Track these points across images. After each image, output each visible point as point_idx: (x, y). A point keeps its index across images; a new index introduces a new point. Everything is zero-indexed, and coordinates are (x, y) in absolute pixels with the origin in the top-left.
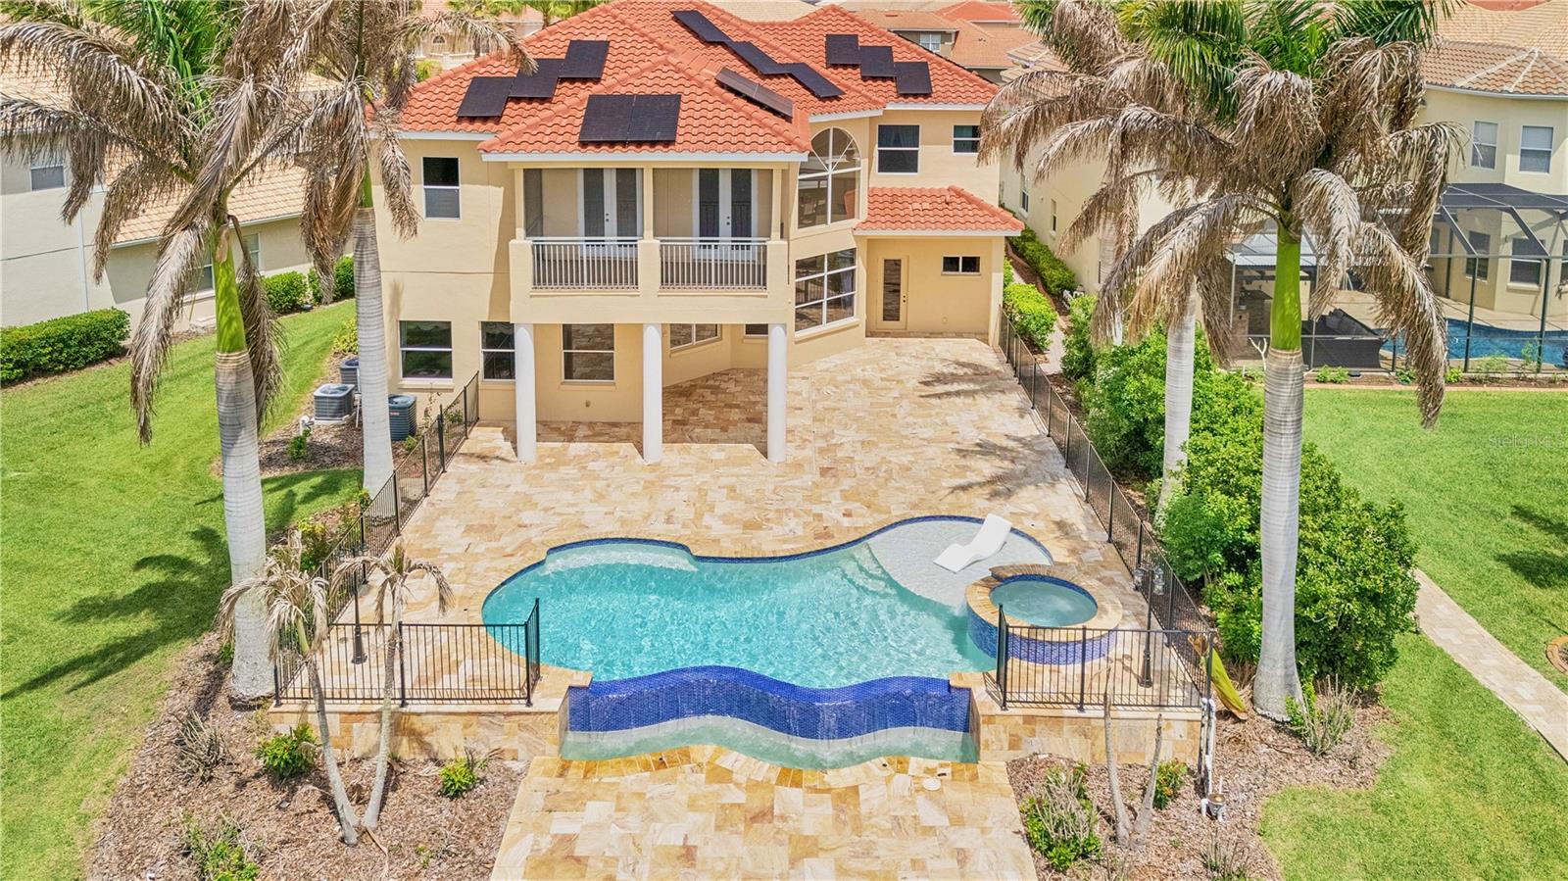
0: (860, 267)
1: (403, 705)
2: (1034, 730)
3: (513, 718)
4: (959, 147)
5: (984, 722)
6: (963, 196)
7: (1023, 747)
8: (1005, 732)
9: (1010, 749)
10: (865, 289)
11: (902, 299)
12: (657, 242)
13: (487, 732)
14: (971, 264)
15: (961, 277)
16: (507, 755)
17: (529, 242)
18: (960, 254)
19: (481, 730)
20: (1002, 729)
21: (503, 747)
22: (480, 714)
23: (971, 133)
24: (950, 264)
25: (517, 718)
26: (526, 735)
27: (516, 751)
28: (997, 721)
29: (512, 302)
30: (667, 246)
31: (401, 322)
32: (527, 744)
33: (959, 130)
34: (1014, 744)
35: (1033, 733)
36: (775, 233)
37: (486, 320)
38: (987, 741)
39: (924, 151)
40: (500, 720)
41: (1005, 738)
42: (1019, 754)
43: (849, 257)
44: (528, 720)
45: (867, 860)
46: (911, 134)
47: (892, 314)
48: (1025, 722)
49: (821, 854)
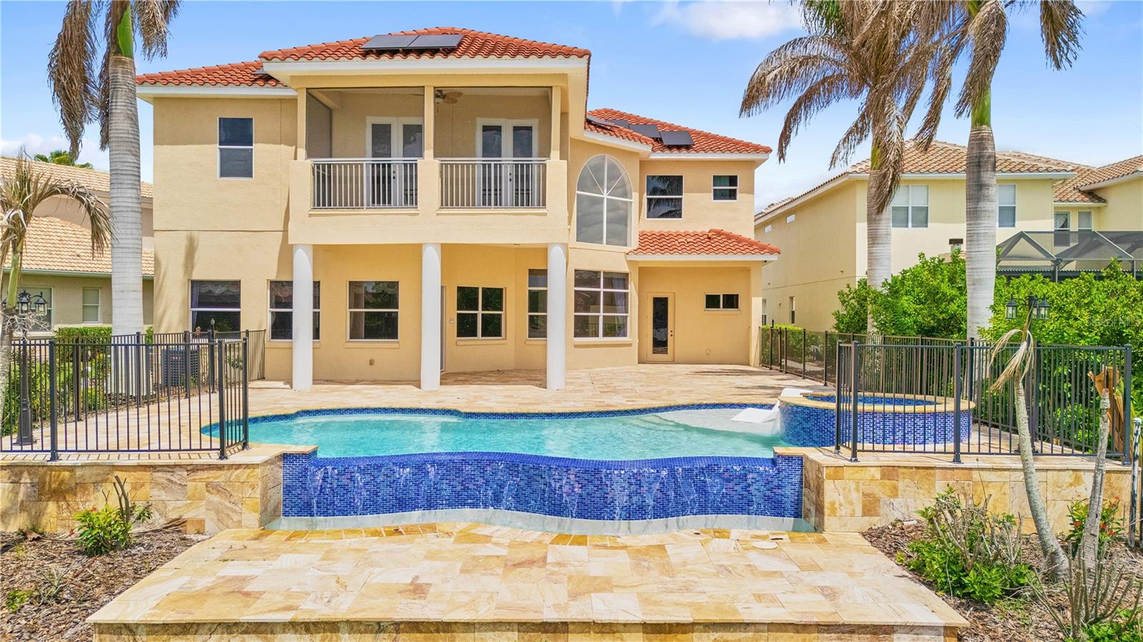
0: (632, 290)
1: (54, 458)
2: (895, 488)
3: (200, 475)
4: (718, 195)
5: (829, 477)
6: (723, 234)
7: (882, 511)
8: (857, 490)
9: (864, 514)
10: (637, 316)
11: (669, 333)
12: (437, 162)
13: (164, 495)
14: (731, 301)
15: (721, 313)
16: (189, 527)
17: (310, 162)
18: (721, 290)
19: (155, 492)
20: (853, 487)
21: (185, 517)
22: (153, 468)
23: (728, 183)
24: (712, 302)
25: (205, 475)
26: (216, 498)
27: (201, 522)
28: (846, 475)
29: (290, 223)
30: (446, 165)
31: (193, 282)
32: (217, 512)
33: (717, 180)
34: (870, 508)
35: (895, 492)
36: (555, 153)
37: (273, 278)
38: (833, 504)
39: (686, 198)
40: (182, 478)
41: (856, 498)
42: (878, 522)
43: (623, 279)
44: (219, 477)
45: (686, 594)
46: (675, 184)
47: (660, 344)
48: (883, 476)
49: (615, 590)
